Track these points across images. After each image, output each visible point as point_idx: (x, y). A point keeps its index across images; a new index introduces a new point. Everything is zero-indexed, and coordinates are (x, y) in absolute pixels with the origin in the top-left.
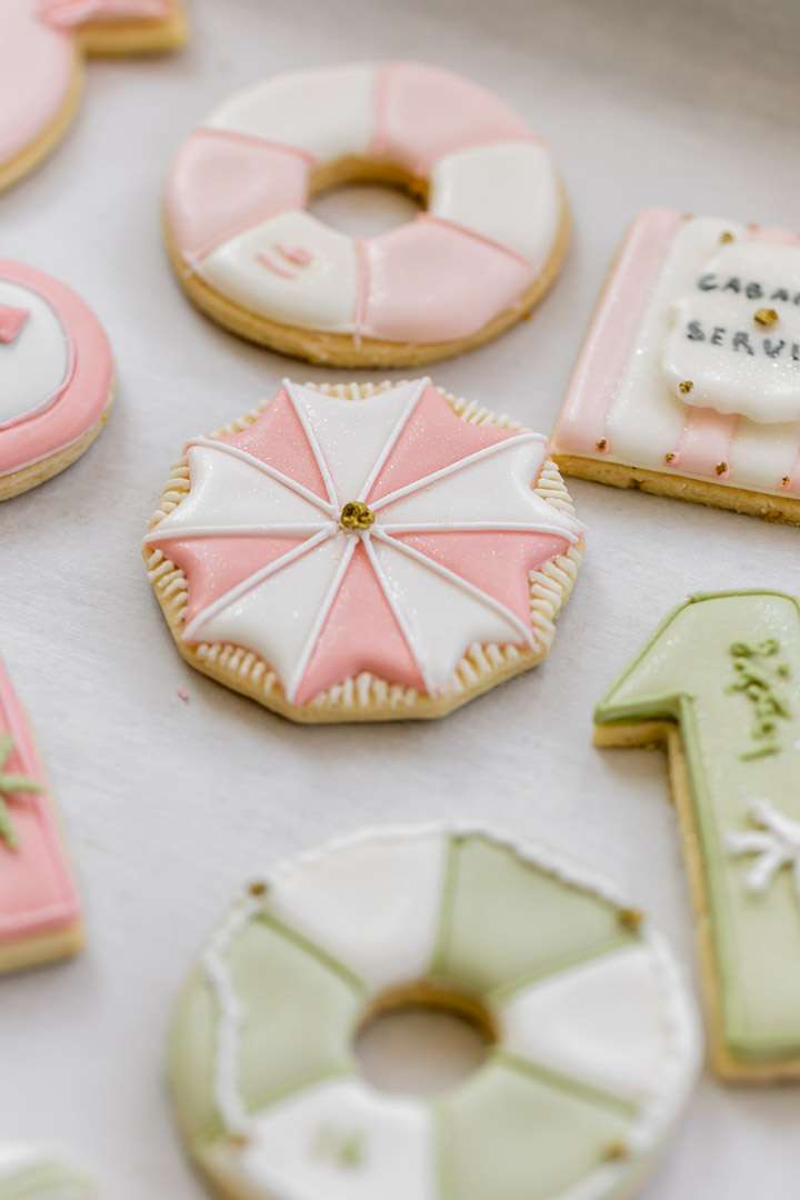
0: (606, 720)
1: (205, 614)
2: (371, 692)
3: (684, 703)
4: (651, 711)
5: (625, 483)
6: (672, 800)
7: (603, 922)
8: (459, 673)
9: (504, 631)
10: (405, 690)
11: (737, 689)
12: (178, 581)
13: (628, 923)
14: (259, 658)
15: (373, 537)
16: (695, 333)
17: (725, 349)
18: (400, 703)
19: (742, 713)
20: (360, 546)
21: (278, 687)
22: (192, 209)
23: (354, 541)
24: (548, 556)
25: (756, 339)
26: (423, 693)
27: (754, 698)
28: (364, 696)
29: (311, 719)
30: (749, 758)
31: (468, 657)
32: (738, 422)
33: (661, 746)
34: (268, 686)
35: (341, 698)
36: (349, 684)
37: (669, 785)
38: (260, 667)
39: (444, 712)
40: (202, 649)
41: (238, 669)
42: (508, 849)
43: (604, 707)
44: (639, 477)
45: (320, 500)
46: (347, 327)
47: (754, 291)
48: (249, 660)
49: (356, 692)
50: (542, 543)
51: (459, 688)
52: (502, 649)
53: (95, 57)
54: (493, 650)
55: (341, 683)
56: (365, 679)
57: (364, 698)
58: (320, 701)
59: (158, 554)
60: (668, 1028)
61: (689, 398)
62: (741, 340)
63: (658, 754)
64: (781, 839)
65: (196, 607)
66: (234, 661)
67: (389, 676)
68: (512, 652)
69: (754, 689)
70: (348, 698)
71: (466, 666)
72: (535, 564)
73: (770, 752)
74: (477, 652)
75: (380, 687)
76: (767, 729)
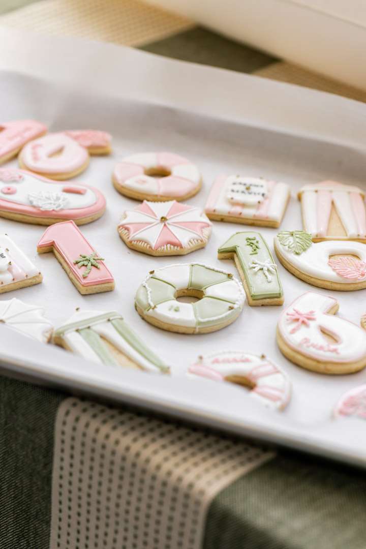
0: (221, 252)
1: (133, 235)
2: (170, 248)
3: (237, 247)
4: (230, 249)
5: (219, 220)
6: (236, 266)
7: (226, 276)
8: (189, 244)
9: (198, 238)
10: (178, 246)
11: (248, 245)
12: (126, 231)
13: (229, 276)
14: (145, 242)
15: (168, 224)
16: (233, 191)
17: (240, 194)
18: (176, 250)
19: (249, 249)
20: (165, 225)
21: (150, 247)
22: (119, 177)
23: (163, 224)
24: (206, 227)
25: (246, 191)
26: (181, 247)
27: (252, 246)
28: (168, 249)
29: (157, 255)
30: (251, 254)
31: (190, 241)
32: (244, 205)
33: (232, 259)
34: (148, 247)
35: (164, 249)
36: (165, 246)
37: (235, 264)
38: (146, 244)
39: (186, 253)
40: (133, 242)
41: (141, 245)
42: (204, 266)
43: (220, 249)
44: (223, 217)
45: (154, 217)
46: (156, 193)
47: (245, 184)
48: (143, 243)
49: (167, 248)
50: (203, 225)
51: (189, 247)
52: (197, 241)
53: (92, 155)
54: (195, 241)
55: (164, 246)
56: (169, 245)
57: (169, 249)
58: (159, 249)
59: (121, 228)
60: (240, 291)
61: (233, 201)
62: (243, 192)
63: (231, 261)
64: (259, 265)
65: (130, 235)
66: (140, 243)
67: (174, 244)
68: (199, 241)
69: (251, 244)
70: (165, 248)
71: (190, 243)
72: (203, 227)
73: (256, 253)
74: (192, 240)
75: (172, 247)
76: (255, 250)
